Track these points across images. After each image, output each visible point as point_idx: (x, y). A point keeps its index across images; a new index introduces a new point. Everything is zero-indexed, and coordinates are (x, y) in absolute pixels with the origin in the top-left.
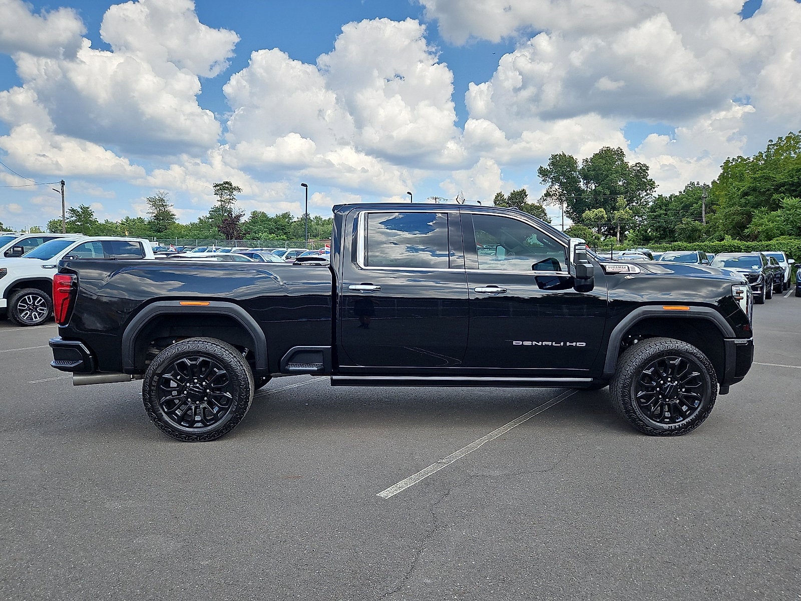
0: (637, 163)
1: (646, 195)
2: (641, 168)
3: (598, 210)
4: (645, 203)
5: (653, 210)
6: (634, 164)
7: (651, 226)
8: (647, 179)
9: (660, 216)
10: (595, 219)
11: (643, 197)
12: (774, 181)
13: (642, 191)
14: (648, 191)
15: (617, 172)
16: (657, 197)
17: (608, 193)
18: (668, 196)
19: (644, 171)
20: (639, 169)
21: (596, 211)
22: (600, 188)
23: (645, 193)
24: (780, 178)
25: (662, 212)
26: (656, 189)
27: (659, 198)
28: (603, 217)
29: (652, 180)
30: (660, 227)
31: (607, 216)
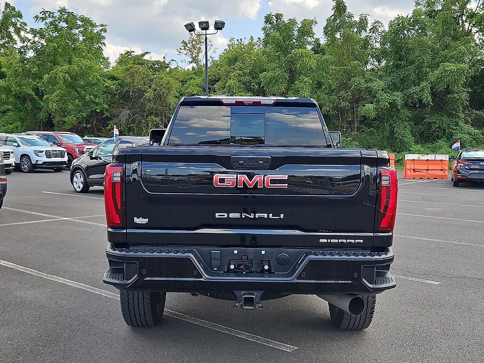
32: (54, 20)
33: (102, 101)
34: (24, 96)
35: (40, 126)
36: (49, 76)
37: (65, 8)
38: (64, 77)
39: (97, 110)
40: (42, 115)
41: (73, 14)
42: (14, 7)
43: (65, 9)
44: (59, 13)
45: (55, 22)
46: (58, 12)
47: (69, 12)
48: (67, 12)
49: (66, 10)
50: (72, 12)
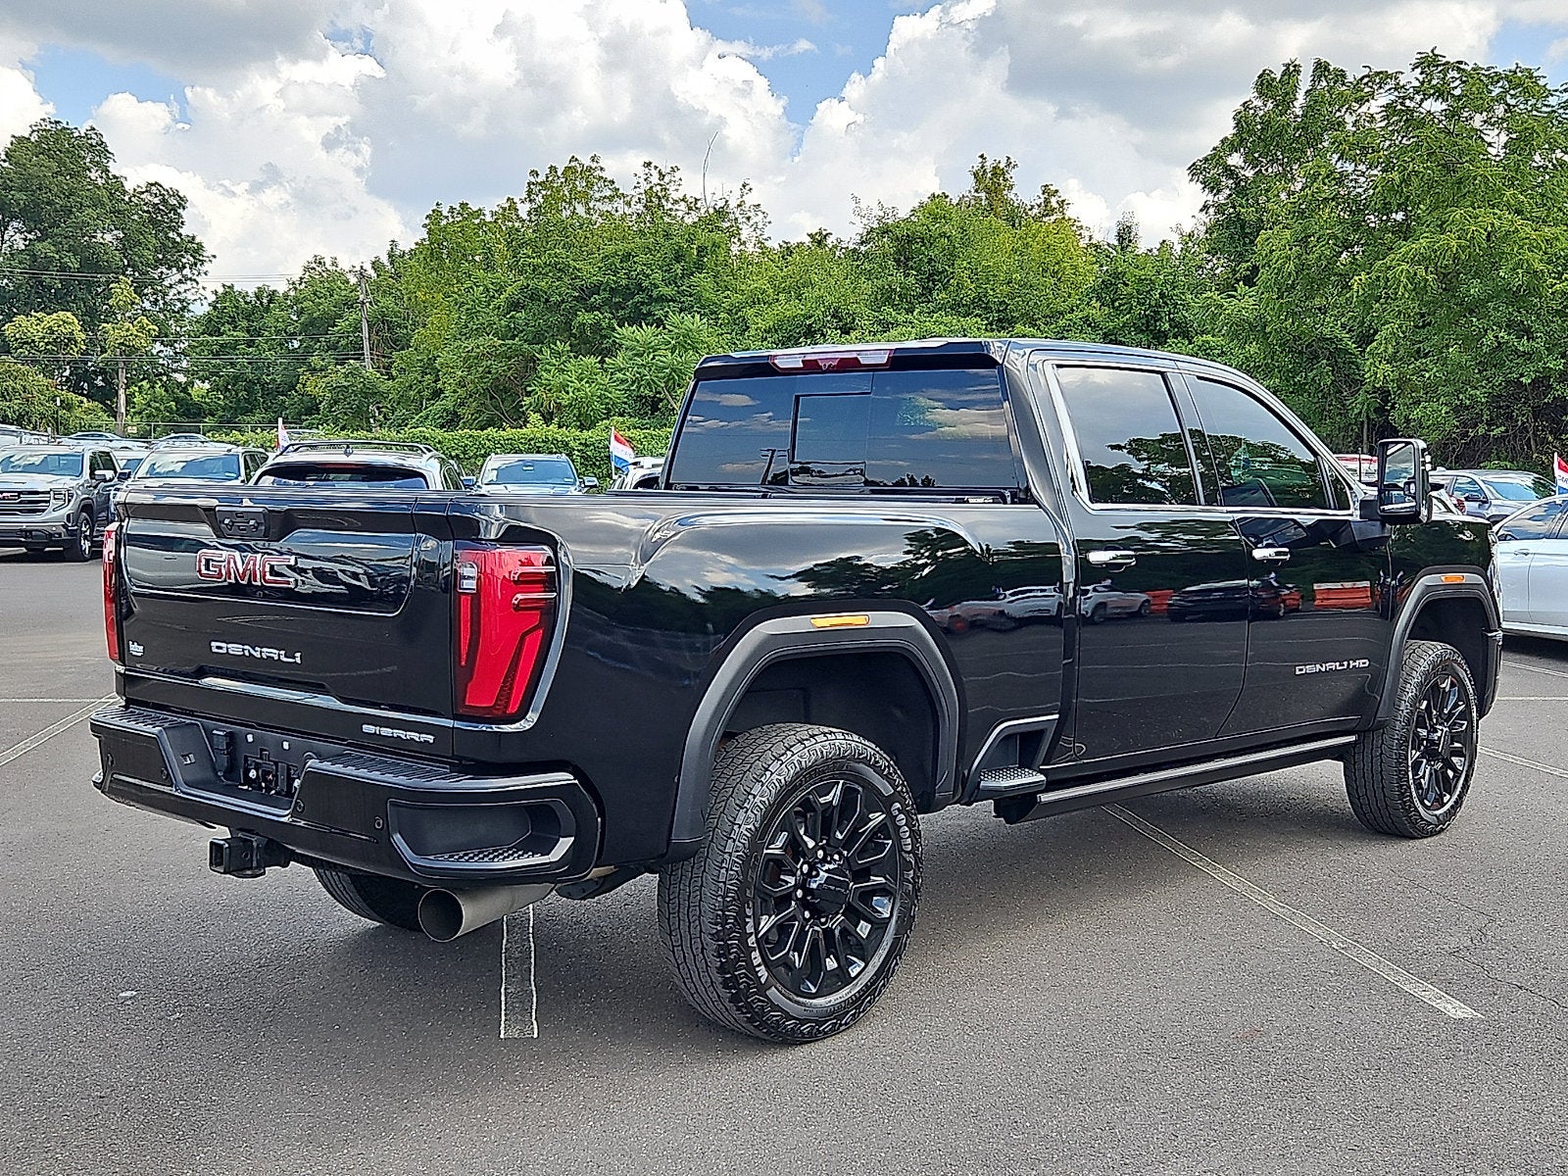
0: (152, 185)
1: (180, 281)
2: (164, 201)
3: (54, 316)
4: (179, 305)
5: (211, 325)
6: (143, 185)
7: (213, 374)
8: (180, 235)
9: (234, 346)
10: (47, 344)
11: (171, 287)
12: (577, 277)
13: (169, 268)
14: (186, 271)
15: (97, 203)
16: (221, 290)
17: (73, 263)
18: (251, 290)
19: (174, 209)
20: (156, 201)
21: (50, 320)
22: (45, 248)
23: (179, 277)
24: (590, 271)
25: (241, 335)
26: (207, 267)
27: (225, 293)
28: (72, 340)
29: (194, 238)
30: (236, 378)
31: (84, 337)
32: (1399, 97)
33: (1539, 345)
34: (1310, 345)
35: (1359, 436)
36: (1370, 278)
37: (1436, 52)
38: (1411, 278)
39: (1523, 379)
40: (1359, 404)
41: (1462, 66)
42: (1342, 70)
43: (1437, 56)
44: (1419, 70)
45: (1402, 104)
46: (1413, 70)
47: (1448, 63)
48: (1440, 65)
49: (1440, 58)
50: (1458, 62)
